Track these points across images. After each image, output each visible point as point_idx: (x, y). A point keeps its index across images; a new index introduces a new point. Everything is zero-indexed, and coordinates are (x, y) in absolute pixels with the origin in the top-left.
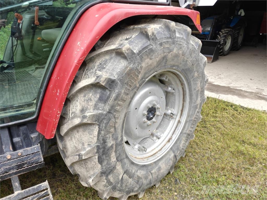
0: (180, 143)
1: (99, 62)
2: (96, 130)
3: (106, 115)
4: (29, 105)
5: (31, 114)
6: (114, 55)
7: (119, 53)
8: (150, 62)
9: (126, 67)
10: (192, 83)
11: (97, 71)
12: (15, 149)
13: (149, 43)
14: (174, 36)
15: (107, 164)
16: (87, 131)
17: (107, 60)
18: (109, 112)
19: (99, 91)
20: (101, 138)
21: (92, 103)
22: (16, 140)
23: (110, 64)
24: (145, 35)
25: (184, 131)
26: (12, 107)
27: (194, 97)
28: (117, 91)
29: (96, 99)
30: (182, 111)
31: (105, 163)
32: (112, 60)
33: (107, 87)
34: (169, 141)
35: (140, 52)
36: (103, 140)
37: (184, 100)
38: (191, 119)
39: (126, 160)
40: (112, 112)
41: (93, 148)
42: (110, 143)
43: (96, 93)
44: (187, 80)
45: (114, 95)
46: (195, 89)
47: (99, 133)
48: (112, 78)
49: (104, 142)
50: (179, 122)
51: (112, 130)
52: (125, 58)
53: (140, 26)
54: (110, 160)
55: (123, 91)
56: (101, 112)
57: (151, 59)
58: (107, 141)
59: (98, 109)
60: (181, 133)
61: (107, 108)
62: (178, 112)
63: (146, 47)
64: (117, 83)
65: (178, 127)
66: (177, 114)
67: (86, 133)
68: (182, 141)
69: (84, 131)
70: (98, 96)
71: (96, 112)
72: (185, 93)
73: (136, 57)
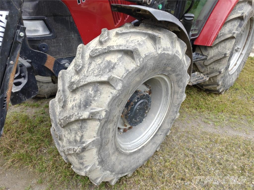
0: (241, 67)
1: (238, 6)
2: (234, 41)
5: (196, 35)
6: (247, 3)
9: (251, 10)
11: (238, 11)
16: (230, 42)
17: (243, 6)
19: (240, 21)
20: (234, 47)
23: (245, 8)
25: (244, 60)
28: (245, 22)
30: (244, 47)
32: (246, 6)
34: (235, 65)
37: (247, 40)
41: (230, 52)
45: (244, 24)
47: (234, 44)
49: (233, 49)
50: (241, 54)
61: (240, 31)
62: (241, 48)
64: (246, 18)
65: (240, 57)
70: (239, 24)
72: (249, 35)
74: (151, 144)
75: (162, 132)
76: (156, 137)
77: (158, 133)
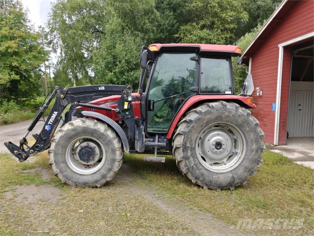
2: (183, 137)
3: (187, 132)
4: (166, 128)
5: (166, 131)
6: (194, 112)
7: (196, 112)
8: (210, 117)
9: (198, 117)
10: (246, 134)
12: (158, 142)
13: (210, 109)
14: (226, 108)
15: (186, 154)
16: (180, 137)
18: (189, 132)
19: (186, 123)
20: (184, 141)
21: (183, 127)
22: (160, 140)
24: (209, 106)
26: (161, 128)
27: (249, 143)
28: (193, 124)
29: (185, 126)
30: (242, 151)
31: (185, 153)
33: (189, 122)
35: (205, 112)
36: (185, 142)
38: (248, 157)
39: (196, 159)
40: (190, 132)
41: (181, 144)
42: (188, 145)
43: (185, 124)
44: (242, 131)
45: (191, 126)
46: (249, 138)
47: (184, 139)
48: (192, 120)
49: (186, 143)
50: (240, 158)
51: (190, 140)
52: (198, 113)
53: (207, 103)
54: (188, 153)
55: (195, 125)
56: (185, 131)
57: (211, 115)
58: (187, 143)
59: (185, 130)
60: (239, 164)
61: (188, 130)
63: (208, 111)
64: (193, 122)
65: (239, 160)
66: (240, 153)
67: (180, 138)
68: (240, 170)
69: (179, 137)
71: (184, 130)
73: (203, 114)
74: (90, 176)
75: (100, 173)
76: (95, 174)
77: (97, 173)
